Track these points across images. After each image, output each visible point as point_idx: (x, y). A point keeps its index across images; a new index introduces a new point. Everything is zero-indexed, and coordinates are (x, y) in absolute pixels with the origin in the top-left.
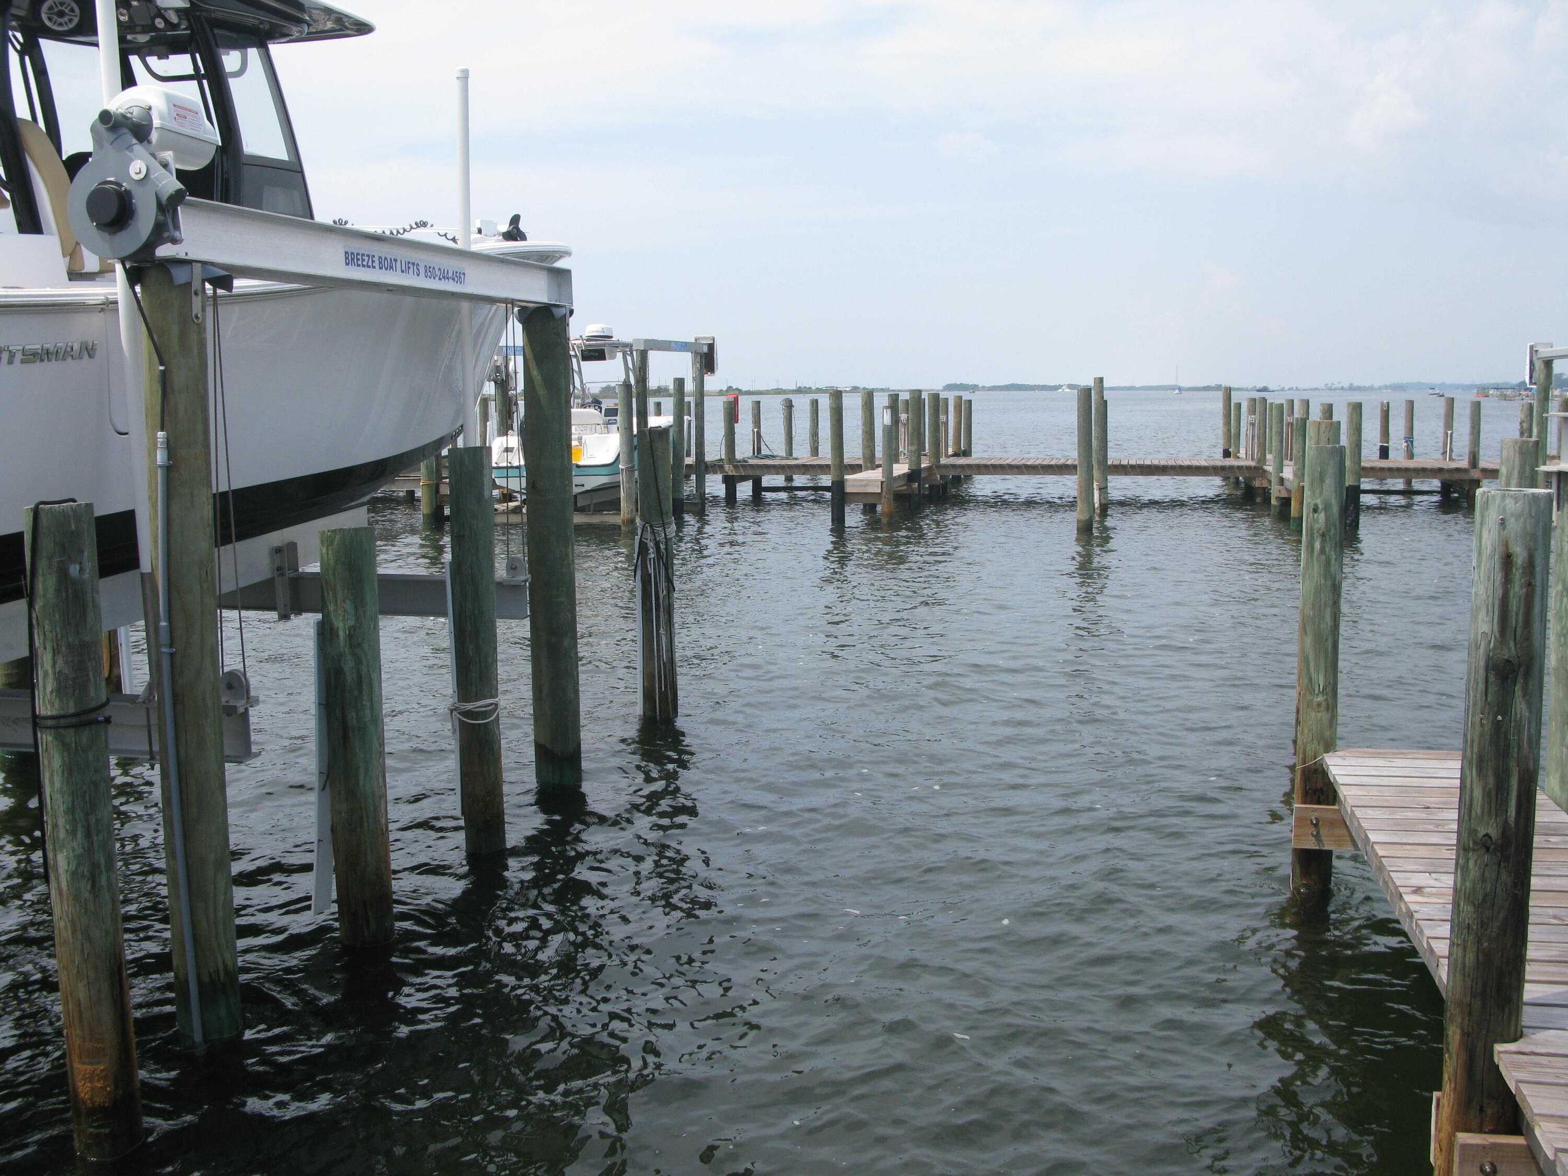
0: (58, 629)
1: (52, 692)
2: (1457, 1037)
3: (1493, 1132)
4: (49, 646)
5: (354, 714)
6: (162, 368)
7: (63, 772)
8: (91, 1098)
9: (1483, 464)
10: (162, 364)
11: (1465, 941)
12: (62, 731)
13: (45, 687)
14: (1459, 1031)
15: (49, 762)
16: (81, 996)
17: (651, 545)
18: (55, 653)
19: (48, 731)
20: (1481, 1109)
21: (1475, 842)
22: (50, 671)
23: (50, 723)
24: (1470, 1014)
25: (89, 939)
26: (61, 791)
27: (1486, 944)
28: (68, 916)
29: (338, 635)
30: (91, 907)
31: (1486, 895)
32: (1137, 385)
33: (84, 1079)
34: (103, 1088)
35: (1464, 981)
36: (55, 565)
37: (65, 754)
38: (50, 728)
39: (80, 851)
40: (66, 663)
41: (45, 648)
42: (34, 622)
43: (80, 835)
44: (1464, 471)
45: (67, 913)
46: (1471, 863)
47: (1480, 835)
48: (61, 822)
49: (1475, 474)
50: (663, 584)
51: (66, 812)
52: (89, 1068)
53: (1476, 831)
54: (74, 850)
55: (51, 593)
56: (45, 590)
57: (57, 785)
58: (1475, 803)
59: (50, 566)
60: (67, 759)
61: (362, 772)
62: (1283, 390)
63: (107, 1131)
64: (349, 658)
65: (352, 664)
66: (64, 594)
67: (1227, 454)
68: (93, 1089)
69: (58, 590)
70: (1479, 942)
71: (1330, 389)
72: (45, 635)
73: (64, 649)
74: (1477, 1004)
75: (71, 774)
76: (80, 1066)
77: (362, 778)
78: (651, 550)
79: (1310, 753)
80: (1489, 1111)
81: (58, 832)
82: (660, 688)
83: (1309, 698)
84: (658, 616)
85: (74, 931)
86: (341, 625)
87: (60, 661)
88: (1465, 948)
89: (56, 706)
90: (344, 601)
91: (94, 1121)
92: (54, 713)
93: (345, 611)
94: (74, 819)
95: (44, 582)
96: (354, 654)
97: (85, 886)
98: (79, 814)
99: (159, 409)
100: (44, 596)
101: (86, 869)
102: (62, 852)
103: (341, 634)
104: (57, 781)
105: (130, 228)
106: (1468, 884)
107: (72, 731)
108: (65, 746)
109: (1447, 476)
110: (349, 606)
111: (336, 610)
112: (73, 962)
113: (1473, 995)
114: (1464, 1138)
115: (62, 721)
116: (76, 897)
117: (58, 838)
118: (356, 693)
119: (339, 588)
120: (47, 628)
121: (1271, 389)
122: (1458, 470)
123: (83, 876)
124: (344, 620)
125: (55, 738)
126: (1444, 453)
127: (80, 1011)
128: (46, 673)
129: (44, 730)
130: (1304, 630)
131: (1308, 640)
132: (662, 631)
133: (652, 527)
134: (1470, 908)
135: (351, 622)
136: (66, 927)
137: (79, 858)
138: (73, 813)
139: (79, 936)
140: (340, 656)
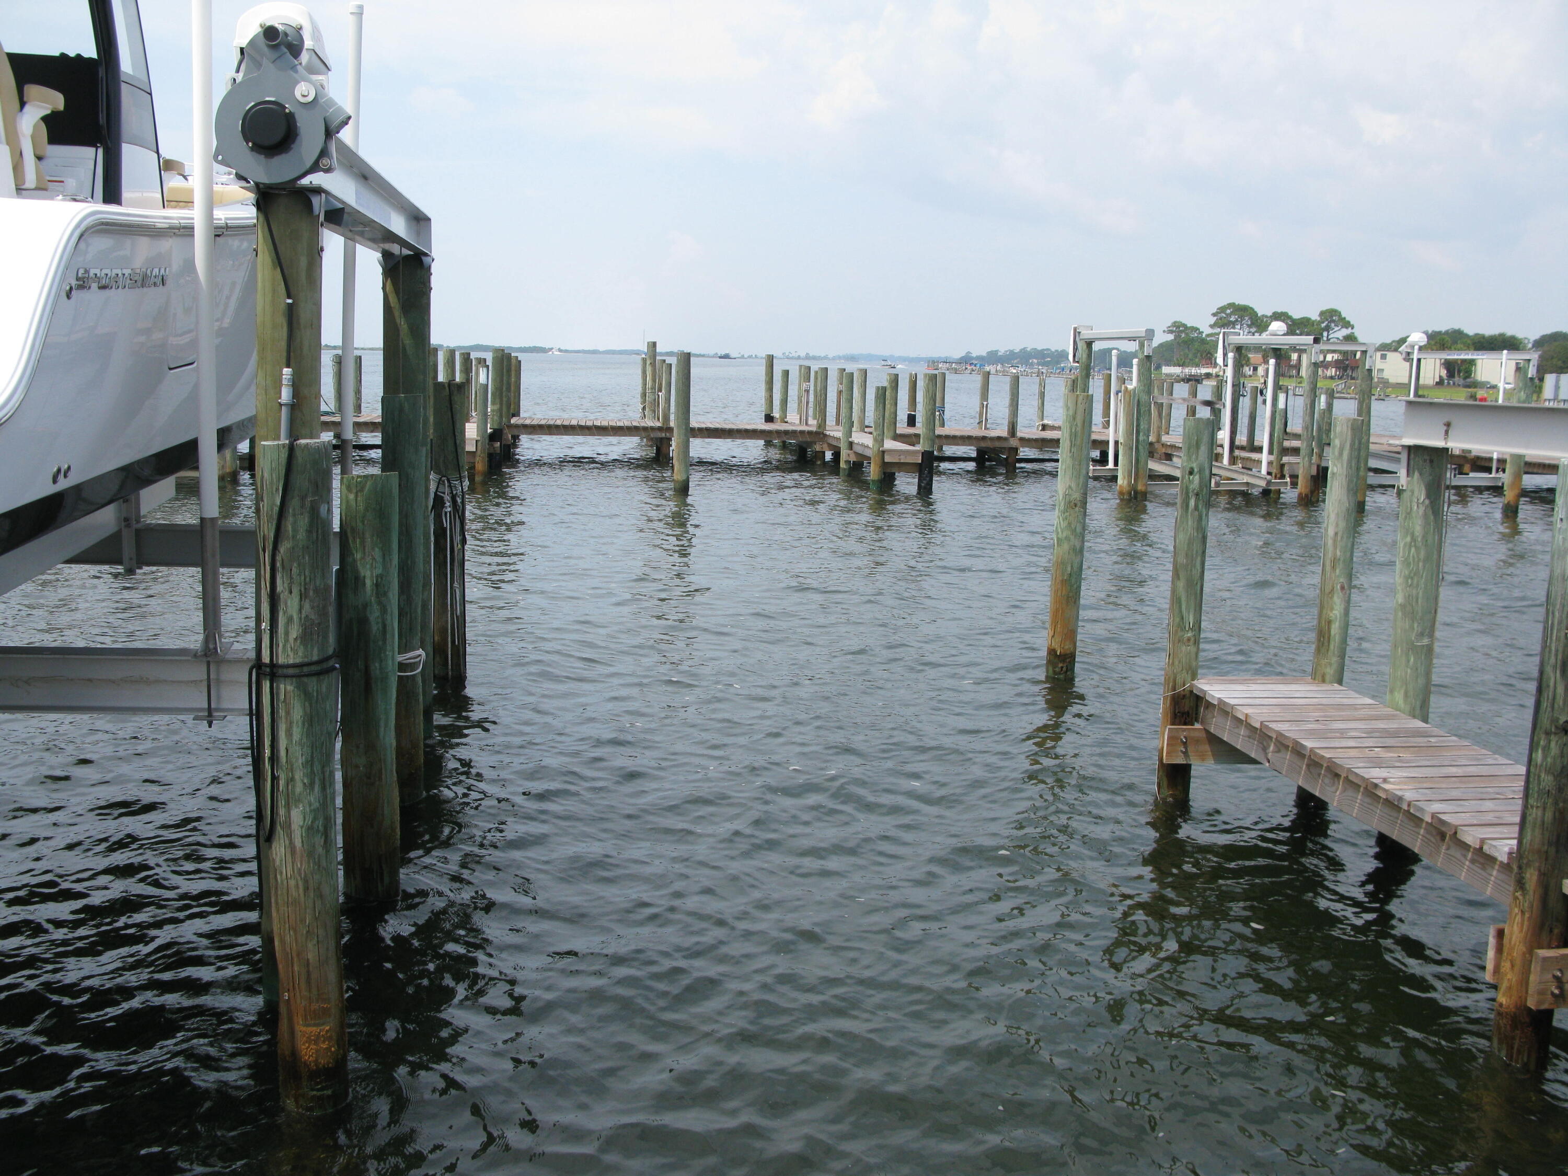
0: (307, 573)
1: (296, 639)
2: (1535, 878)
3: (1558, 947)
4: (296, 591)
5: (377, 665)
6: (290, 301)
7: (304, 724)
8: (316, 1061)
9: (1019, 434)
10: (289, 297)
11: (1545, 804)
12: (305, 680)
13: (287, 634)
14: (1536, 873)
15: (288, 713)
16: (310, 956)
17: (447, 498)
18: (303, 596)
19: (288, 681)
20: (1551, 931)
21: (1556, 727)
22: (295, 617)
23: (291, 671)
24: (1546, 859)
25: (321, 896)
26: (300, 743)
27: (1561, 805)
28: (300, 874)
29: (364, 584)
30: (324, 863)
31: (1563, 767)
32: (601, 349)
33: (309, 1041)
34: (329, 1049)
35: (1543, 834)
36: (308, 504)
37: (307, 704)
38: (292, 676)
39: (316, 805)
40: (312, 608)
41: (291, 592)
42: (278, 565)
43: (317, 788)
44: (1005, 439)
45: (300, 870)
46: (1553, 744)
47: (1561, 722)
48: (298, 775)
49: (1013, 443)
50: (458, 538)
51: (304, 765)
52: (314, 1030)
53: (1558, 719)
54: (310, 805)
55: (302, 535)
56: (295, 530)
57: (296, 736)
58: (1558, 697)
59: (302, 507)
60: (308, 710)
61: (382, 723)
62: (743, 357)
63: (329, 1092)
64: (376, 607)
65: (377, 614)
66: (315, 535)
67: (769, 418)
68: (317, 1051)
69: (309, 532)
70: (1556, 803)
71: (788, 358)
72: (291, 578)
73: (311, 593)
74: (1552, 850)
75: (311, 725)
76: (304, 1029)
77: (382, 729)
78: (448, 504)
79: (1179, 681)
80: (1556, 931)
81: (294, 786)
82: (453, 642)
83: (1180, 634)
84: (452, 570)
85: (306, 889)
86: (368, 574)
87: (307, 606)
88: (1544, 809)
89: (300, 654)
90: (373, 549)
91: (318, 1084)
92: (298, 661)
93: (374, 559)
94: (312, 772)
95: (295, 522)
96: (380, 603)
97: (319, 840)
98: (317, 767)
99: (283, 344)
100: (294, 537)
101: (320, 823)
102: (297, 807)
103: (368, 582)
104: (297, 733)
105: (291, 153)
106: (1549, 760)
107: (314, 679)
108: (306, 695)
109: (983, 444)
110: (377, 553)
111: (363, 558)
112: (303, 921)
113: (1550, 844)
114: (1543, 953)
115: (306, 669)
116: (311, 854)
117: (293, 792)
118: (380, 643)
119: (368, 535)
120: (295, 571)
121: (732, 356)
122: (999, 438)
123: (318, 831)
124: (372, 568)
125: (298, 687)
126: (980, 423)
127: (309, 974)
128: (290, 620)
129: (282, 679)
130: (1176, 575)
131: (1181, 584)
132: (456, 585)
133: (449, 481)
134: (1551, 778)
135: (379, 571)
136: (297, 886)
137: (315, 812)
138: (312, 766)
139: (312, 895)
140: (365, 606)
